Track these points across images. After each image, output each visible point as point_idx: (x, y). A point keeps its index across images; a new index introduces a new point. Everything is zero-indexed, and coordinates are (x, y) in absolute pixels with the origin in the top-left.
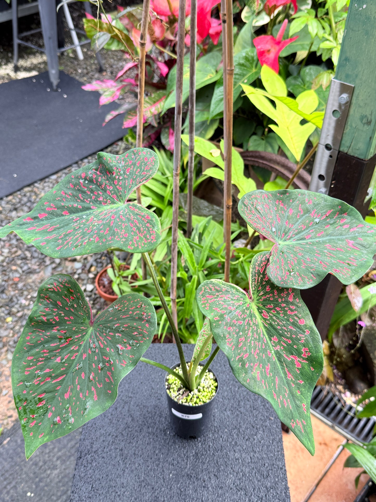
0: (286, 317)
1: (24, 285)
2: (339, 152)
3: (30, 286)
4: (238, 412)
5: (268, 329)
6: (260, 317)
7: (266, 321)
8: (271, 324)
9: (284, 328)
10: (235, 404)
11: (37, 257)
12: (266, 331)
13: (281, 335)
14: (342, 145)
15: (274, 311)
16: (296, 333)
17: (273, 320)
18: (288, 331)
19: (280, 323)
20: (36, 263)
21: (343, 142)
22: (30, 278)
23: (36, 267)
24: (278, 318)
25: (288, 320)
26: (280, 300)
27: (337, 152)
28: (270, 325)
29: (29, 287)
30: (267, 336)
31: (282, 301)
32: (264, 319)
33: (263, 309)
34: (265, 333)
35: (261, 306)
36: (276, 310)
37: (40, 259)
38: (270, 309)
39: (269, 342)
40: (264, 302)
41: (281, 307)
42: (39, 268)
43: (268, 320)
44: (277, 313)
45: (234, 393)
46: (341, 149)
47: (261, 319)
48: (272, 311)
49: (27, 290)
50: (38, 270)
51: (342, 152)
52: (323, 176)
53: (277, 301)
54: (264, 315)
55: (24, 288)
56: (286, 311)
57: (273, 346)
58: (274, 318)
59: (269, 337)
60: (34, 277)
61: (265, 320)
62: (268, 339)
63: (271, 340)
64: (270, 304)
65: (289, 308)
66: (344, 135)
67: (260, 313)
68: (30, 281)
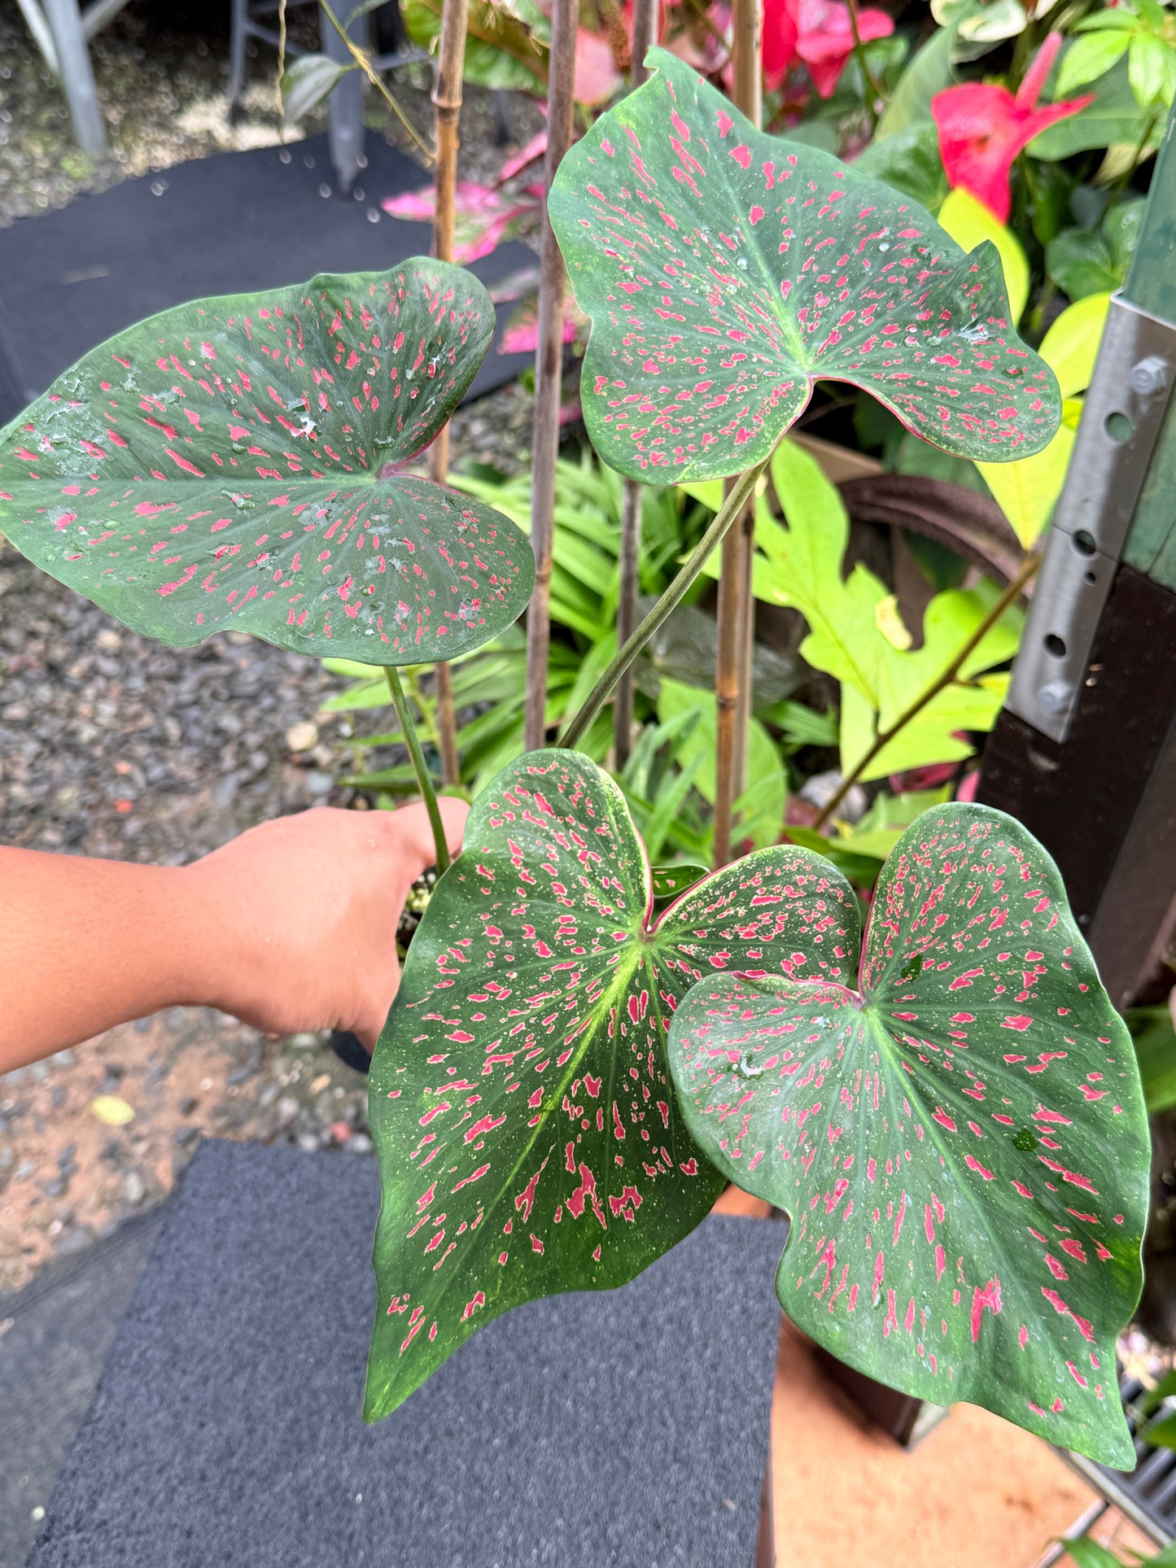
1: (145, 829)
2: (1122, 565)
3: (164, 833)
4: (617, 1462)
10: (612, 1430)
11: (200, 743)
14: (1132, 544)
20: (193, 757)
21: (1137, 532)
22: (167, 807)
23: (188, 773)
27: (1113, 565)
29: (158, 836)
37: (207, 747)
42: (200, 778)
45: (618, 1388)
46: (1130, 557)
49: (151, 844)
50: (193, 785)
51: (1130, 567)
52: (1059, 640)
55: (144, 838)
60: (180, 805)
66: (1141, 509)
68: (164, 815)
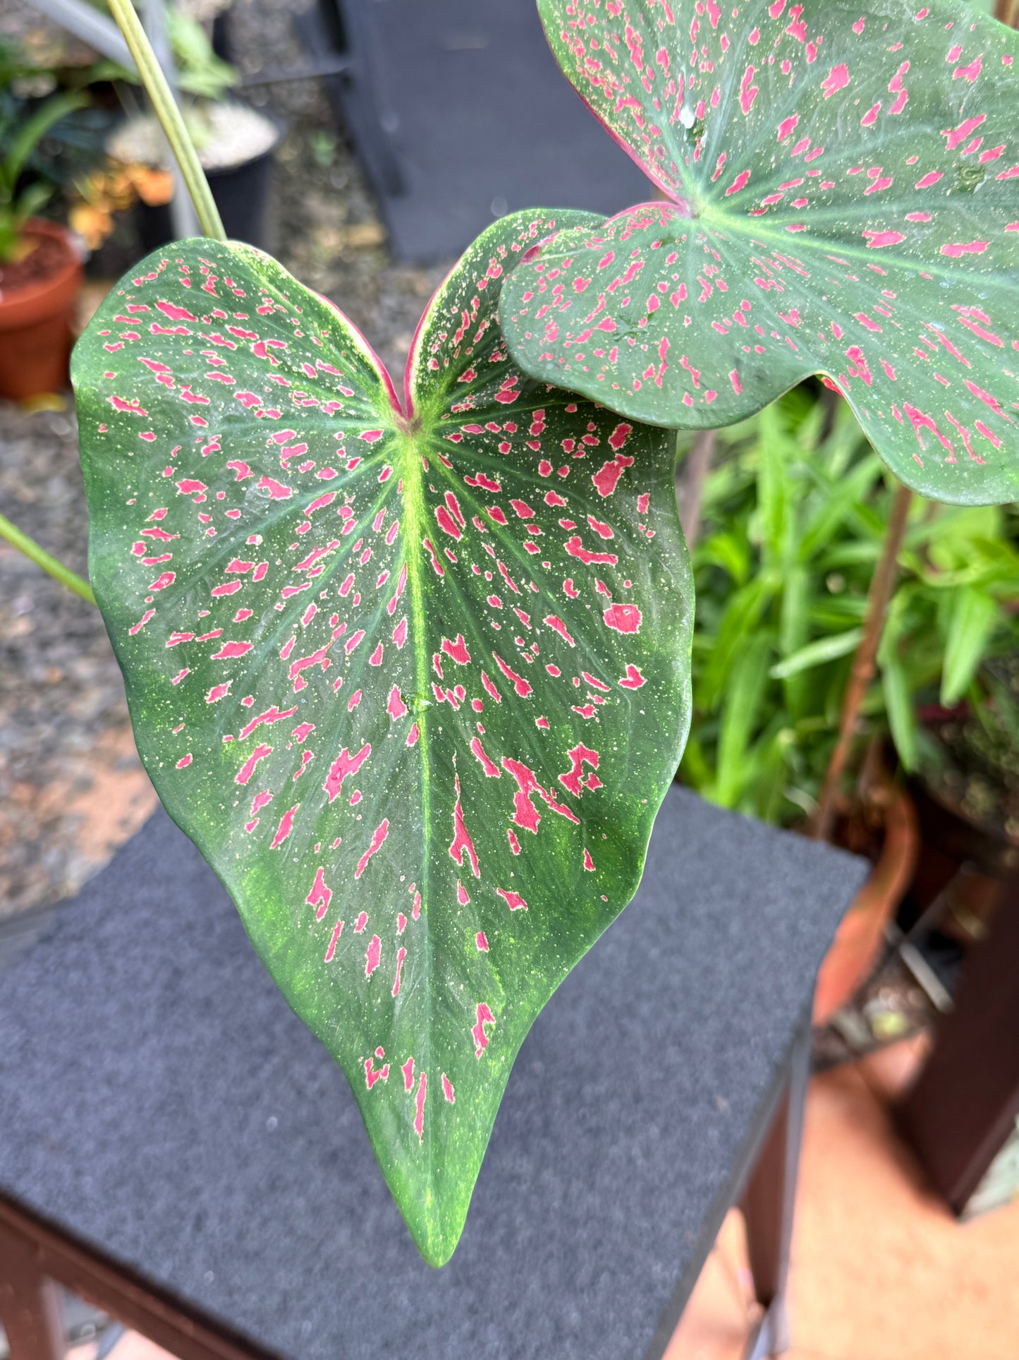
0: (547, 566)
5: (438, 589)
6: (424, 519)
7: (441, 546)
8: (459, 572)
9: (518, 613)
12: (425, 595)
13: (492, 643)
15: (497, 515)
16: (569, 662)
17: (480, 557)
18: (533, 638)
19: (508, 584)
24: (507, 557)
25: (555, 585)
26: (544, 468)
28: (454, 574)
30: (420, 622)
31: (554, 477)
32: (437, 533)
33: (450, 487)
34: (418, 605)
35: (446, 470)
36: (506, 508)
38: (482, 498)
39: (421, 653)
40: (464, 452)
41: (538, 506)
43: (454, 546)
44: (511, 528)
47: (423, 533)
48: (487, 511)
53: (530, 468)
54: (443, 517)
56: (562, 535)
57: (432, 677)
58: (488, 547)
59: (429, 630)
61: (442, 540)
62: (420, 638)
63: (432, 646)
64: (490, 470)
65: (582, 524)
67: (431, 499)
